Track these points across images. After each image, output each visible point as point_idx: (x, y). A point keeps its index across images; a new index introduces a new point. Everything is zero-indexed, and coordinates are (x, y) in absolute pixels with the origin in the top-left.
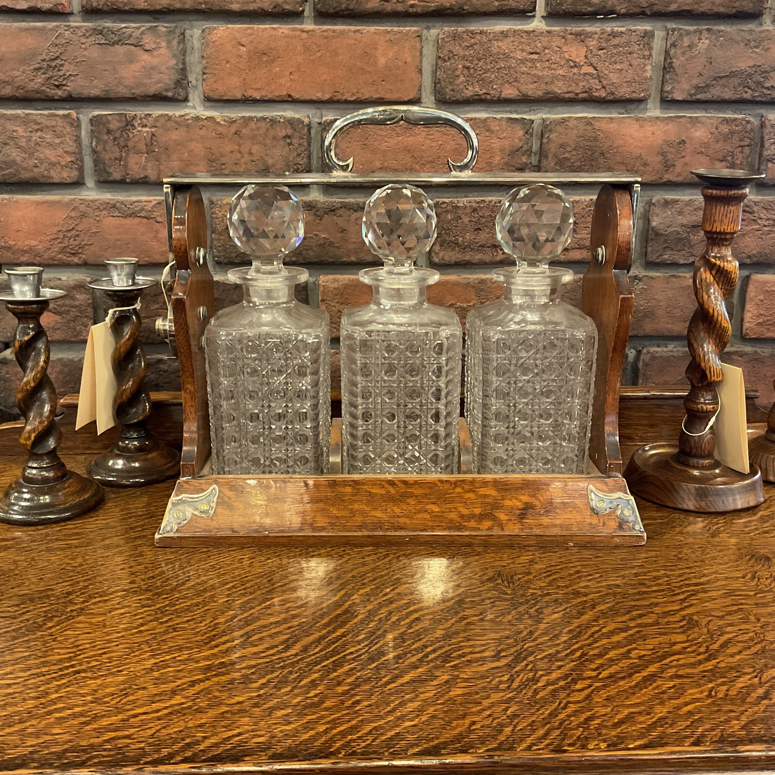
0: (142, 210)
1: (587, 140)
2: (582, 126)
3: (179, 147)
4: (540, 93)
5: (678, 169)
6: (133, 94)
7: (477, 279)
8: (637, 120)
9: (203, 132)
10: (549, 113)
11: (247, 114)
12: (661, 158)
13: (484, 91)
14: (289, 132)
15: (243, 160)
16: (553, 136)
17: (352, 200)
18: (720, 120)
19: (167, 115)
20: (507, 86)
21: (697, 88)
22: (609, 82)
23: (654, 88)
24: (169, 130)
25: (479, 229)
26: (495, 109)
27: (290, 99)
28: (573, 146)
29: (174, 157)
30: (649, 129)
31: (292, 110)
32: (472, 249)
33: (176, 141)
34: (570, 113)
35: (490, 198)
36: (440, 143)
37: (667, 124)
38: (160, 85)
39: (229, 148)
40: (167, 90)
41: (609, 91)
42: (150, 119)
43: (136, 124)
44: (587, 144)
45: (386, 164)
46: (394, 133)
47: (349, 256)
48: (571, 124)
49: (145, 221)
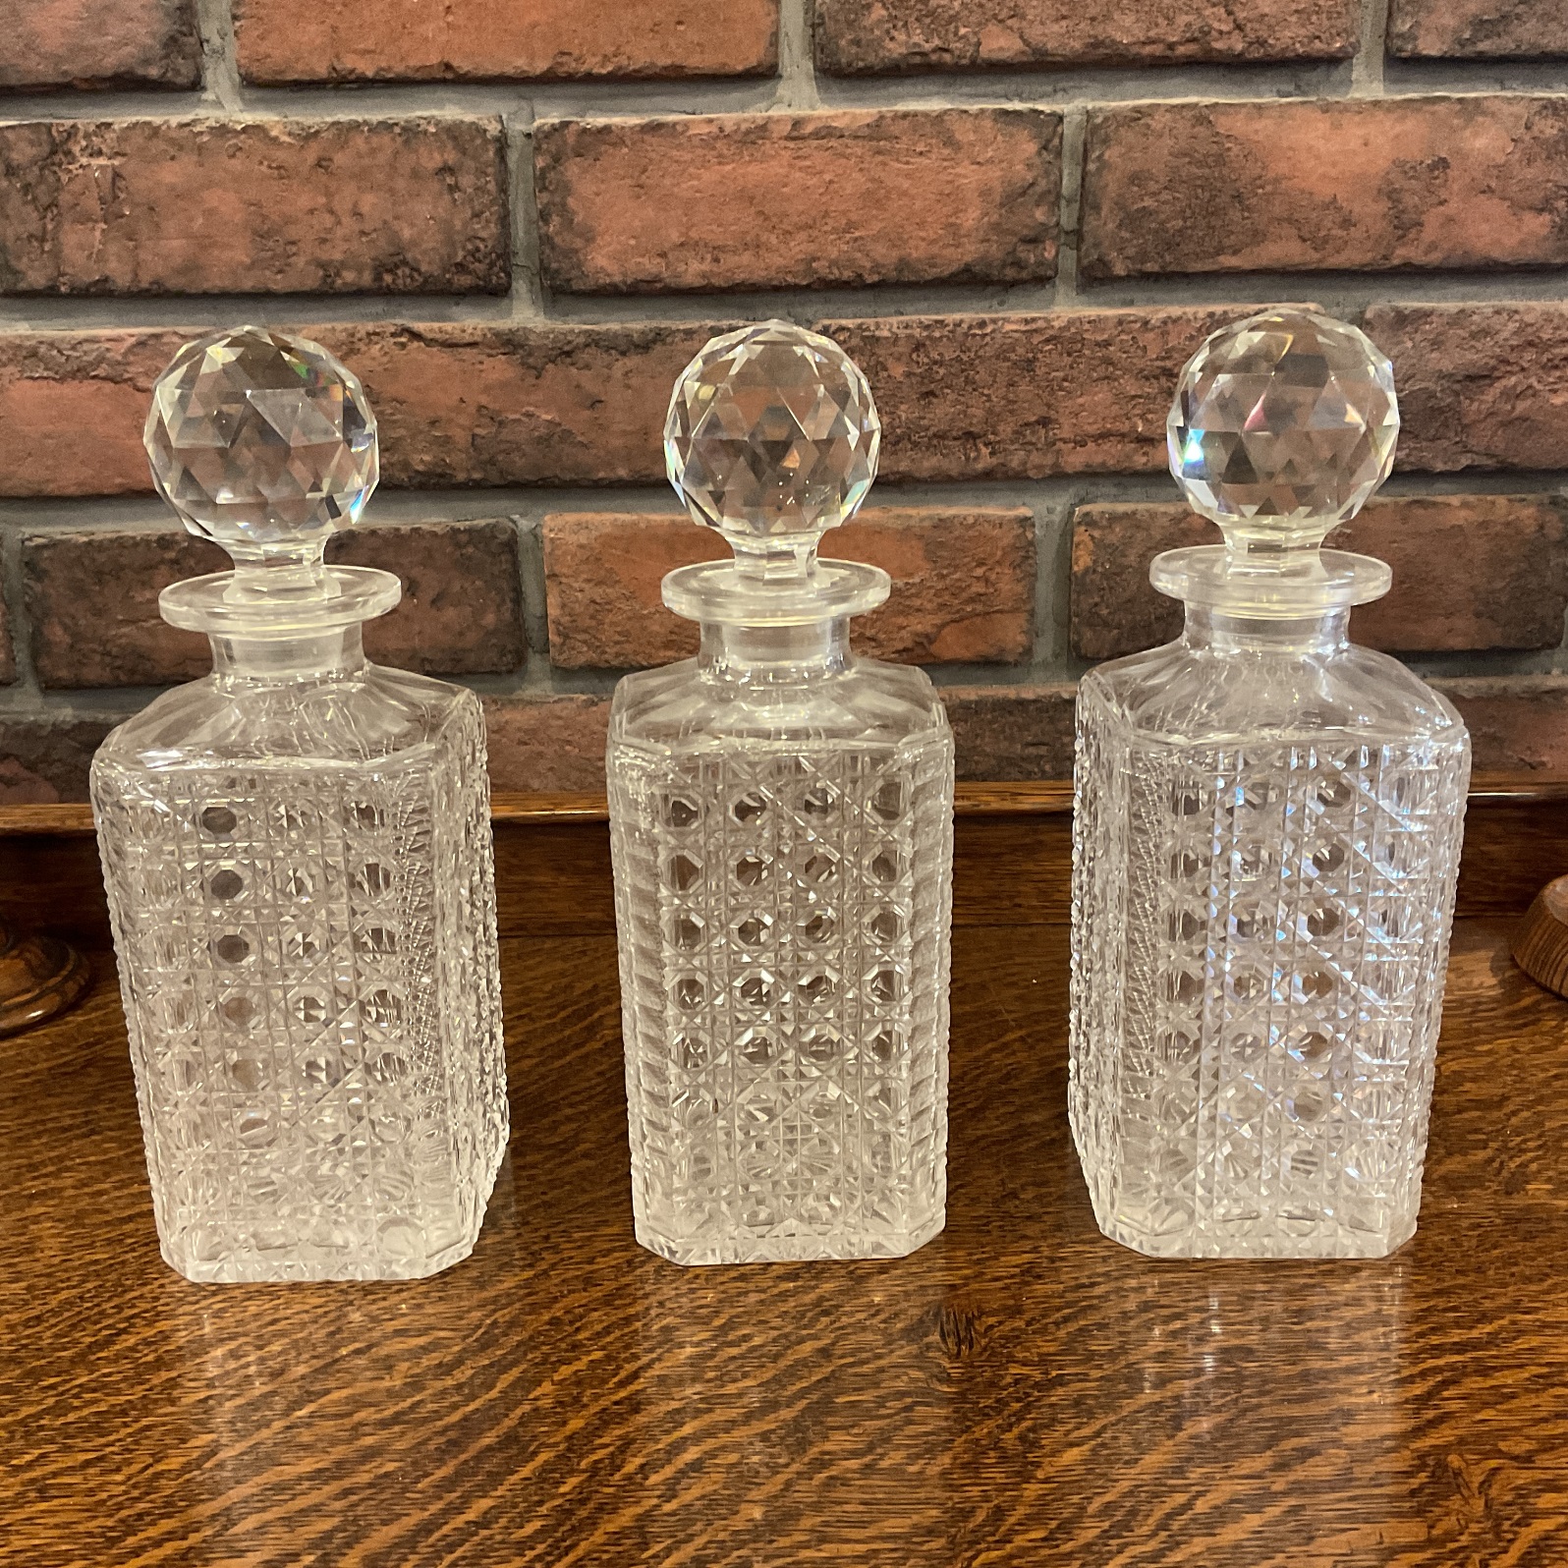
0: (101, 360)
1: (1200, 164)
2: (1183, 127)
3: (181, 203)
4: (1077, 45)
5: (1429, 234)
6: (65, 73)
7: (930, 517)
8: (1326, 109)
9: (236, 164)
10: (1104, 96)
11: (343, 117)
12: (1383, 206)
13: (937, 42)
14: (452, 157)
15: (340, 232)
16: (1112, 154)
17: (615, 326)
18: (1536, 105)
19: (149, 123)
20: (993, 28)
21: (1480, 25)
22: (1252, 14)
23: (1367, 28)
24: (155, 160)
25: (932, 393)
26: (966, 90)
27: (449, 76)
28: (1163, 180)
29: (170, 226)
30: (1354, 132)
31: (458, 103)
32: (916, 445)
33: (172, 188)
34: (1155, 94)
35: (957, 316)
36: (827, 177)
37: (1403, 118)
38: (129, 49)
39: (304, 201)
40: (147, 62)
41: (1252, 36)
42: (109, 136)
43: (76, 150)
44: (1199, 172)
45: (694, 234)
46: (711, 155)
47: (611, 466)
48: (1158, 122)
49: (108, 387)
